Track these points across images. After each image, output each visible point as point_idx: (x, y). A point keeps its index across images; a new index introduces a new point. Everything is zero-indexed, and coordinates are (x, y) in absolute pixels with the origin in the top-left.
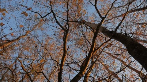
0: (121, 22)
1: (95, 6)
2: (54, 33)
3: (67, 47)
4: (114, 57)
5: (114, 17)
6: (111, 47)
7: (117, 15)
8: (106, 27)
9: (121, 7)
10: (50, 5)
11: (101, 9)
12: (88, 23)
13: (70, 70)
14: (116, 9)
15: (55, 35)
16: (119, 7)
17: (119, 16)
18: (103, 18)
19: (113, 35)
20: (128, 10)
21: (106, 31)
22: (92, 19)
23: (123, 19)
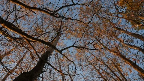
0: (55, 68)
1: (73, 46)
2: (52, 3)
3: (35, 11)
4: (19, 62)
5: (60, 64)
6: (31, 58)
7: (61, 67)
8: (52, 55)
9: (69, 71)
10: (80, 4)
11: (69, 53)
12: (58, 39)
13: (7, 12)
14: (67, 66)
15: (50, 3)
16: (69, 69)
17: (60, 68)
18: (60, 52)
19: (43, 61)
20: (65, 75)
21: (48, 54)
22: (61, 44)
23: (57, 70)
